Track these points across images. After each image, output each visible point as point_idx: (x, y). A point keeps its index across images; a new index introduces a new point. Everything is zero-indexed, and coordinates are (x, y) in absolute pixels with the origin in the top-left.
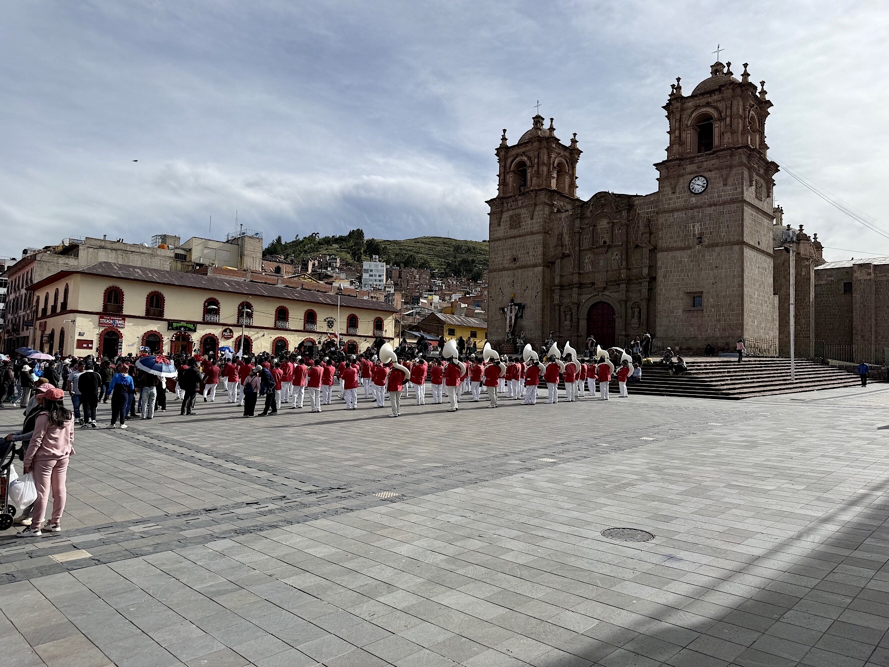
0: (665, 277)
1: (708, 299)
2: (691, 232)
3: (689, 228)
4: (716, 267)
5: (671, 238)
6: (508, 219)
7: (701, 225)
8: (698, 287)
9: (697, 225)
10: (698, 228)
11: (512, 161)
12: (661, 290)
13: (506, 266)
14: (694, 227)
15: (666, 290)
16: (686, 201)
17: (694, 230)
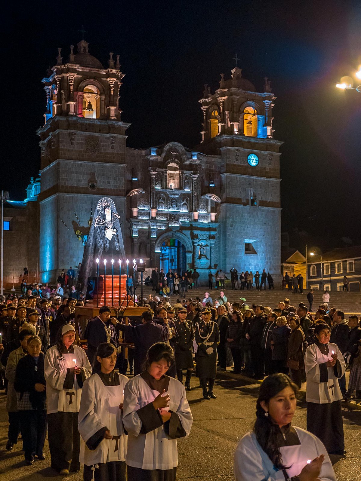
0: (232, 226)
1: (260, 246)
2: (249, 194)
3: (247, 190)
4: (265, 223)
5: (235, 195)
7: (255, 190)
8: (254, 236)
9: (253, 190)
10: (253, 192)
12: (229, 235)
14: (250, 191)
15: (233, 236)
16: (245, 170)
17: (251, 193)
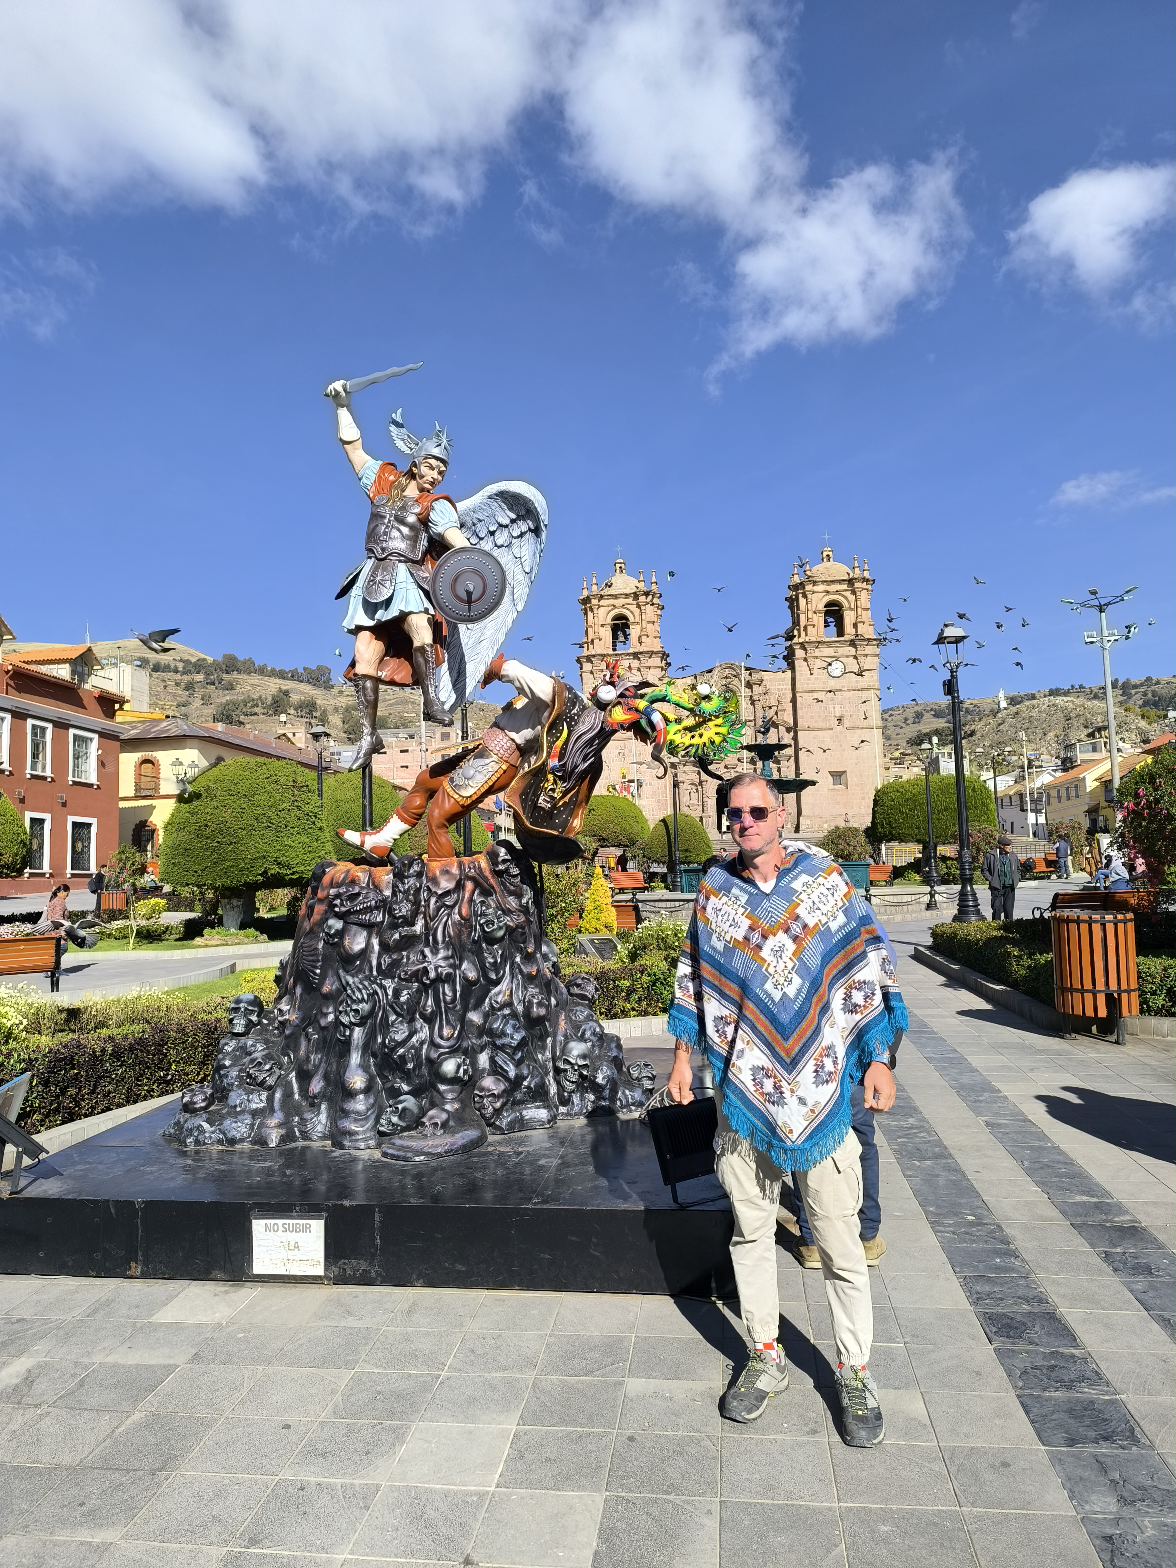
0: (808, 755)
1: (852, 778)
2: (831, 714)
3: (829, 709)
4: (858, 748)
5: (812, 717)
7: (841, 708)
8: (841, 767)
9: (838, 707)
10: (838, 710)
11: (608, 613)
14: (834, 708)
16: (824, 683)
17: (834, 711)
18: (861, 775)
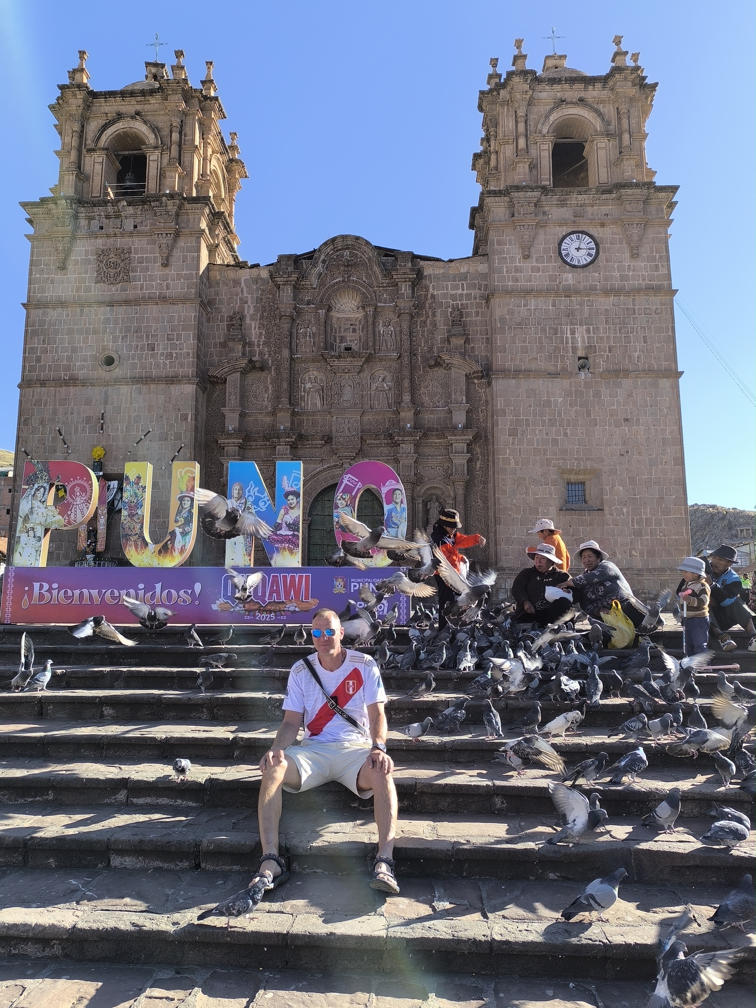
1: (613, 486)
2: (567, 343)
3: (562, 333)
4: (626, 420)
5: (524, 350)
6: (93, 258)
7: (588, 331)
8: (589, 459)
9: (581, 330)
10: (583, 337)
11: (105, 127)
12: (507, 461)
13: (81, 374)
14: (573, 332)
15: (517, 463)
16: (552, 278)
17: (573, 339)
18: (632, 480)
